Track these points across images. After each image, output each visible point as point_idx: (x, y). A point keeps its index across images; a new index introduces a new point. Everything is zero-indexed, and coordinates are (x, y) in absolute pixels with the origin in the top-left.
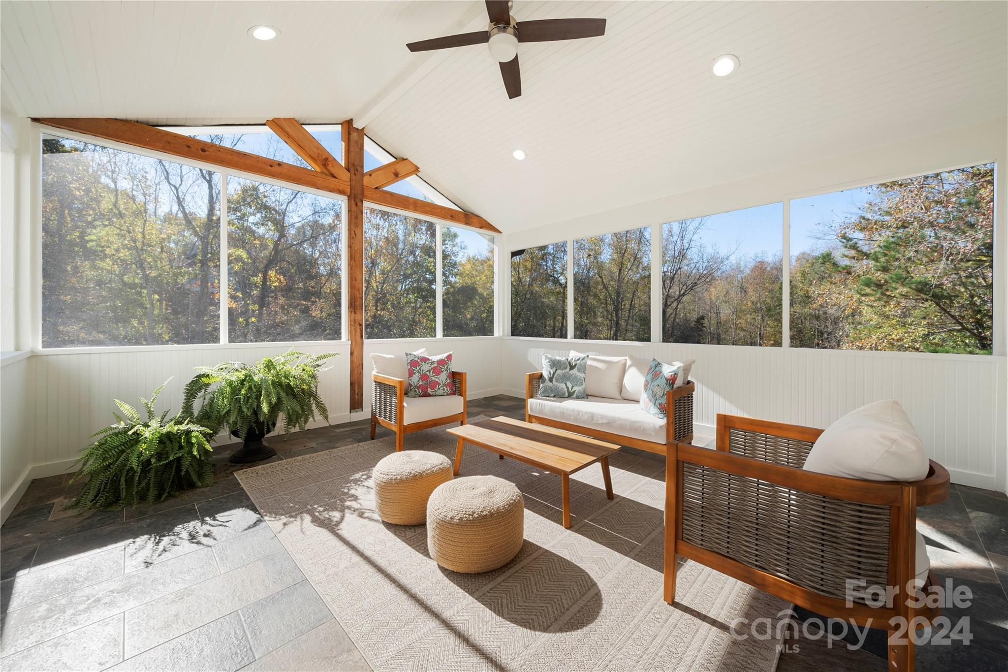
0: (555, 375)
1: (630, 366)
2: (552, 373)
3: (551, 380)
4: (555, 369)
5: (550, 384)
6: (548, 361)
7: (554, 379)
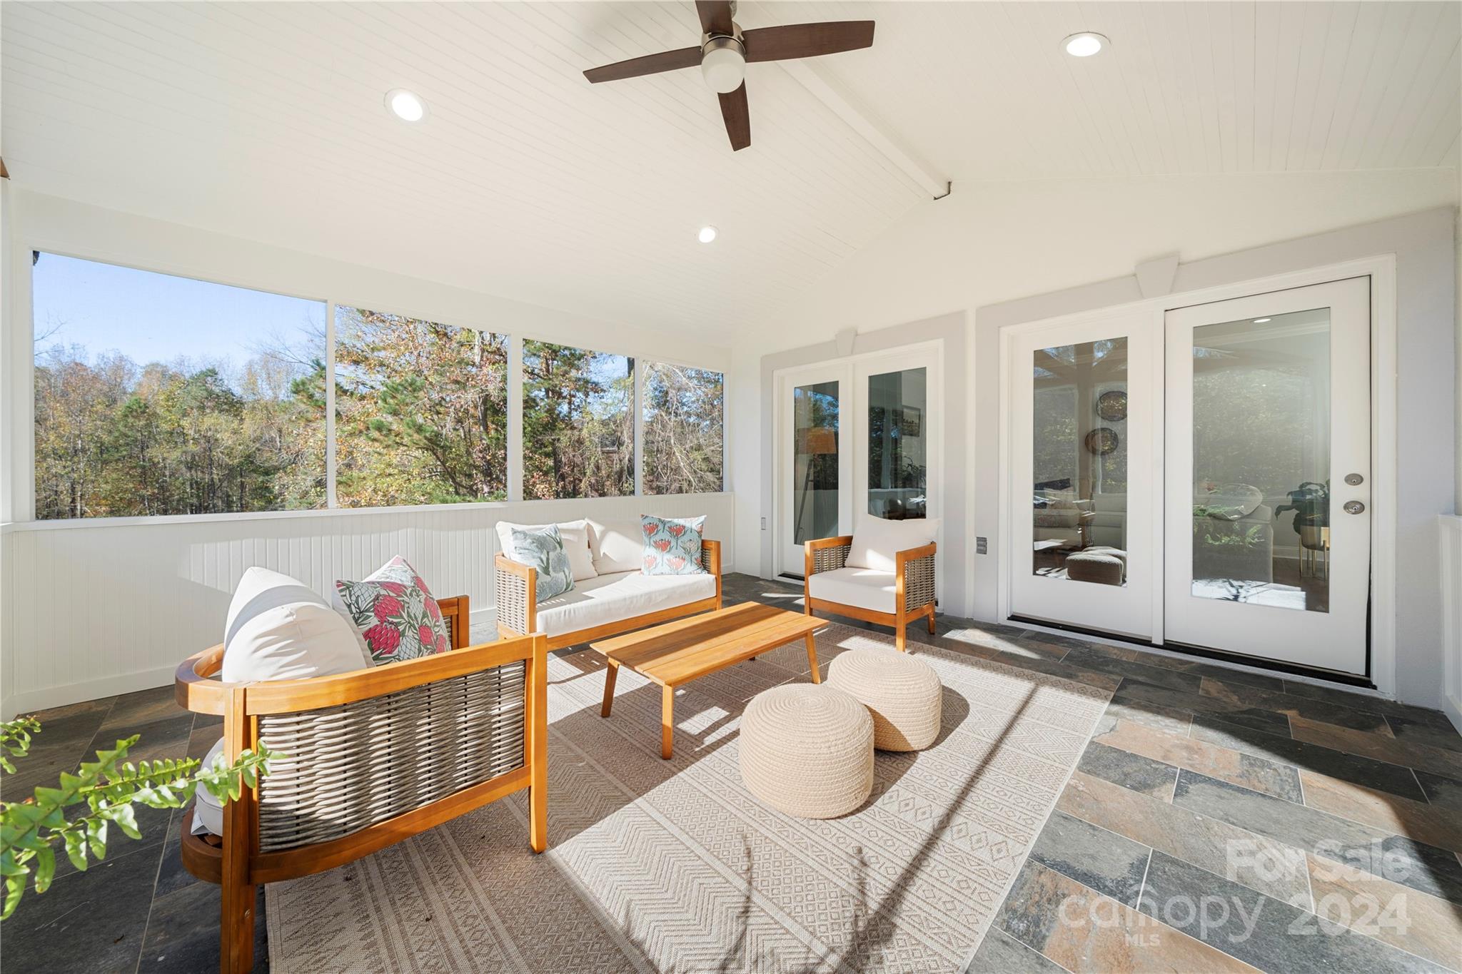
0: (550, 561)
1: (603, 534)
2: (545, 559)
3: (546, 570)
4: (545, 552)
5: (548, 579)
6: (529, 541)
7: (551, 569)
